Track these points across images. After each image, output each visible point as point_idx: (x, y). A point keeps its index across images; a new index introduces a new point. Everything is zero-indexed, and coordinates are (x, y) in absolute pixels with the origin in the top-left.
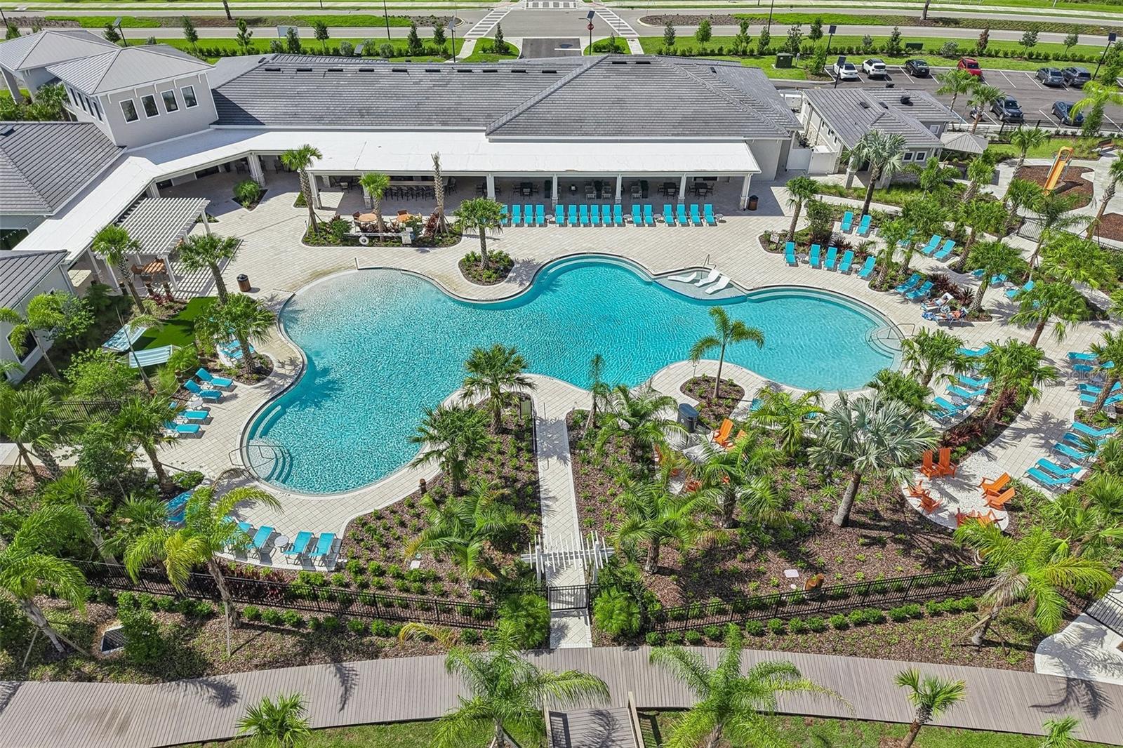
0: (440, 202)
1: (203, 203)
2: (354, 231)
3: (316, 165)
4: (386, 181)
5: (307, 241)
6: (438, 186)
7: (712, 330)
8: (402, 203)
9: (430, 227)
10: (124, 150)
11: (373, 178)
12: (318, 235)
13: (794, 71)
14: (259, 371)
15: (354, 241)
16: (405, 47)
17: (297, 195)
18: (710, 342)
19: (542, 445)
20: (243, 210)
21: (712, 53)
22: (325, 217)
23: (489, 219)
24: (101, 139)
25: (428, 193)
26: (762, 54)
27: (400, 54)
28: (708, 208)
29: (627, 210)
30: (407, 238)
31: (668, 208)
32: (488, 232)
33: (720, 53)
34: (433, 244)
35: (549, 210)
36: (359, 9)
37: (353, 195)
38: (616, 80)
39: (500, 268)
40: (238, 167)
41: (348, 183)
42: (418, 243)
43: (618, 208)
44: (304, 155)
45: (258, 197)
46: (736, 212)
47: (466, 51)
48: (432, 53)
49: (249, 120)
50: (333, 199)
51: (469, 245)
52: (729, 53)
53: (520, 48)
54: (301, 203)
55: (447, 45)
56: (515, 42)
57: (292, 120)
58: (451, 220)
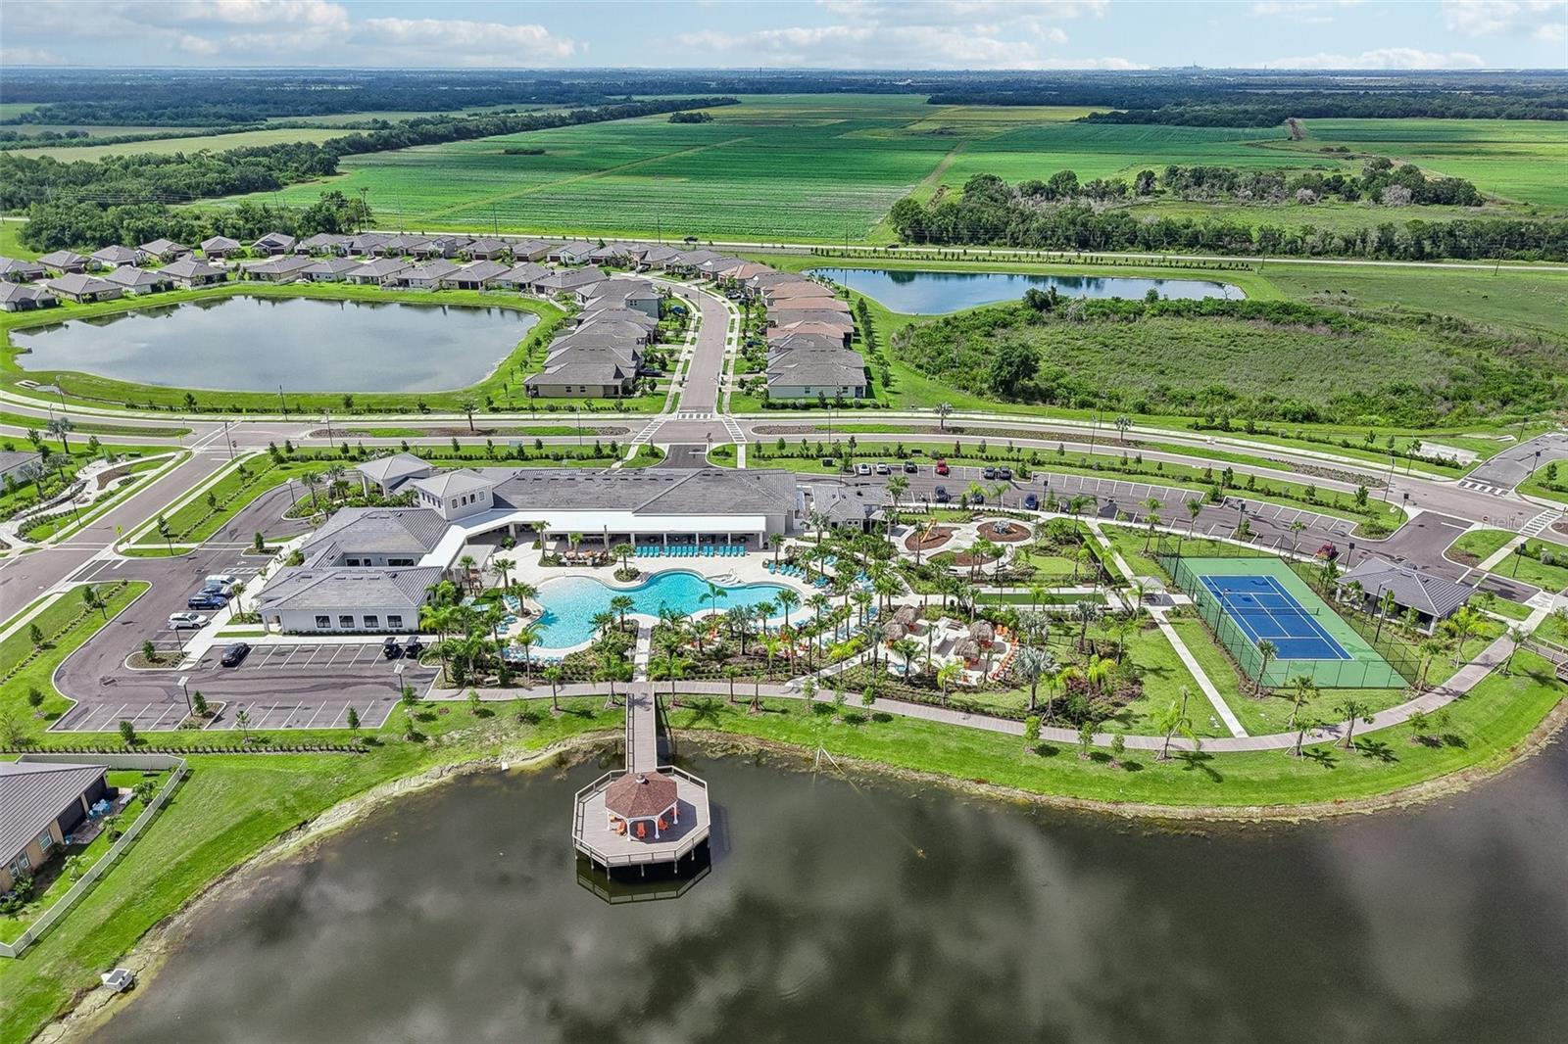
0: (607, 546)
1: (492, 547)
2: (564, 560)
3: (548, 529)
4: (581, 537)
5: (540, 564)
6: (606, 539)
7: (708, 591)
8: (588, 547)
9: (601, 558)
10: (449, 522)
11: (574, 535)
12: (545, 561)
13: (834, 469)
14: (526, 614)
15: (564, 565)
16: (591, 452)
17: (533, 543)
18: (707, 596)
19: (640, 635)
20: (506, 551)
21: (787, 457)
22: (550, 554)
23: (628, 553)
24: (439, 517)
25: (602, 541)
26: (818, 456)
27: (588, 458)
28: (741, 548)
29: (701, 549)
30: (589, 562)
31: (721, 548)
32: (628, 559)
33: (792, 457)
34: (602, 565)
35: (662, 549)
36: (559, 420)
37: (563, 542)
38: (704, 484)
39: (634, 575)
40: (504, 530)
41: (561, 538)
42: (594, 565)
43: (697, 548)
44: (542, 525)
45: (513, 545)
46: (758, 550)
47: (631, 455)
48: (609, 457)
49: (510, 506)
50: (551, 545)
51: (619, 566)
52: (798, 456)
53: (666, 452)
54: (536, 547)
55: (619, 452)
56: (664, 447)
57: (532, 505)
58: (610, 554)
